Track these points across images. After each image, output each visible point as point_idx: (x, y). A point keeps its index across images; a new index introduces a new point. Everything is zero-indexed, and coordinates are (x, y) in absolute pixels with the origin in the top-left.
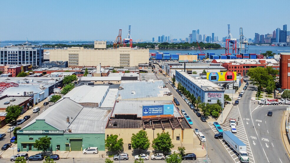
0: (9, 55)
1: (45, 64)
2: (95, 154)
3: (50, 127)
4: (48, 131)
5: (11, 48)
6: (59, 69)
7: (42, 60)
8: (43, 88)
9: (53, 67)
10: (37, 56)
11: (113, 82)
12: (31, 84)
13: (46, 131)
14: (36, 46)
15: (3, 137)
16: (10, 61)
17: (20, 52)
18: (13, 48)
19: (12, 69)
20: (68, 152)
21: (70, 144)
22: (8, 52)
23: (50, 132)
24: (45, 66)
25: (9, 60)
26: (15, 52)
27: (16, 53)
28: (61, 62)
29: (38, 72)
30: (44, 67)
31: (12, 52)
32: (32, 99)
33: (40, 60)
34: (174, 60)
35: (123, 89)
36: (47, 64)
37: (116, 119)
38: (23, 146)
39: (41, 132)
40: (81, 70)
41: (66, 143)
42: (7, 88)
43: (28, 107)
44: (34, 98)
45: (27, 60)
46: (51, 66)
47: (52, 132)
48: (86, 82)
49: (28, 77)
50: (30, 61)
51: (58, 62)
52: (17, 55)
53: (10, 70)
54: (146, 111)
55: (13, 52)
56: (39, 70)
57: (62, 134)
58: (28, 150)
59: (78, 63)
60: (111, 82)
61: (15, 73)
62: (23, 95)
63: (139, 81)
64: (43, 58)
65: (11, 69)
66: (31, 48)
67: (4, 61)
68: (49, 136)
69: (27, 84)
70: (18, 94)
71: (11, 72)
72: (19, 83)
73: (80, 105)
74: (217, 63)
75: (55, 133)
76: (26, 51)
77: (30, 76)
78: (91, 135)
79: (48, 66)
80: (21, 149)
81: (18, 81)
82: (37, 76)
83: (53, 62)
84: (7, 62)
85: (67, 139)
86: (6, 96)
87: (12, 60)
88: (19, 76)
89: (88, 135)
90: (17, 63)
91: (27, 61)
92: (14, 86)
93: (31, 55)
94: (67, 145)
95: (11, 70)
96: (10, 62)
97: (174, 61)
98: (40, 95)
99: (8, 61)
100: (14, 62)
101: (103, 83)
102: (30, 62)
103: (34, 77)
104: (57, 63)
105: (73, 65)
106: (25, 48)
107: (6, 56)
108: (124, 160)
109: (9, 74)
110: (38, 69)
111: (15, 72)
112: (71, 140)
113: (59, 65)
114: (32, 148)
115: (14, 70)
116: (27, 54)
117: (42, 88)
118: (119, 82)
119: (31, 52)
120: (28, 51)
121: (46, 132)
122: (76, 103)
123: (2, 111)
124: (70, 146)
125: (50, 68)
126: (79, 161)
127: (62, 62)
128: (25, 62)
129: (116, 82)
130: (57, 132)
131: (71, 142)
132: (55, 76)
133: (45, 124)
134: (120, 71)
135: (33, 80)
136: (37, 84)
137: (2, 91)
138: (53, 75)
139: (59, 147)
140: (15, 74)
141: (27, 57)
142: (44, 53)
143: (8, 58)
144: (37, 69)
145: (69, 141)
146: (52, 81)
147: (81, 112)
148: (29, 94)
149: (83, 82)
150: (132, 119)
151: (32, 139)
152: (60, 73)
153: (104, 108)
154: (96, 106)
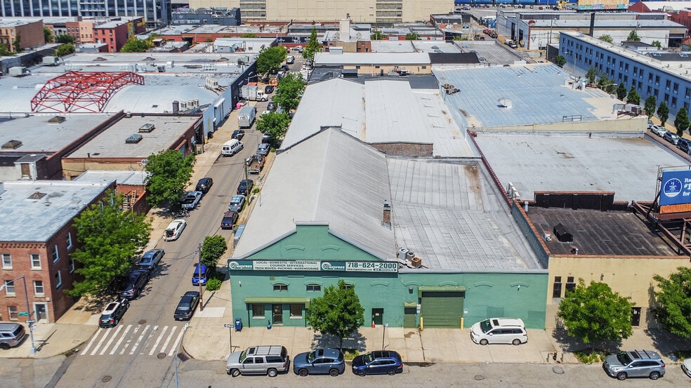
1: (181, 17)
2: (520, 343)
3: (350, 248)
4: (343, 263)
6: (222, 30)
7: (169, 5)
8: (217, 87)
9: (202, 23)
11: (408, 69)
12: (174, 75)
13: (333, 262)
15: (159, 261)
16: (86, 7)
19: (106, 31)
20: (415, 331)
21: (419, 306)
23: (349, 267)
24: (182, 21)
25: (83, 6)
28: (222, 11)
29: (172, 38)
30: (179, 24)
32: (199, 123)
33: (164, 5)
34: (504, 4)
35: (459, 91)
36: (187, 16)
37: (542, 208)
38: (251, 311)
39: (317, 266)
40: (284, 31)
41: (407, 305)
42: (117, 88)
43: (194, 148)
44: (205, 120)
45: (130, 5)
46: (198, 21)
47: (356, 266)
48: (330, 67)
49: (155, 52)
50: (138, 6)
51: (214, 9)
53: (100, 32)
54: (673, 187)
56: (171, 31)
57: (394, 275)
58: (271, 322)
59: (264, 13)
60: (402, 69)
61: (114, 42)
62: (171, 110)
63: (482, 66)
65: (103, 30)
67: (69, 9)
69: (161, 74)
70: (154, 106)
71: (104, 39)
72: (137, 70)
73: (374, 151)
74: (649, 11)
75: (367, 269)
77: (158, 49)
78: (497, 277)
79: (189, 21)
80: (245, 320)
81: (134, 65)
82: (176, 50)
83: (201, 11)
84: (79, 11)
85: (411, 291)
86: (121, 115)
87: (90, 6)
88: (128, 51)
89: (487, 276)
90: (104, 12)
91: (130, 8)
92: (134, 82)
94: (410, 311)
95: (104, 33)
96: (87, 10)
97: (503, 7)
98: (215, 108)
99: (79, 7)
100: (97, 10)
101: (378, 71)
102: (138, 11)
103: (171, 52)
104: (213, 13)
108: (650, 377)
109: (100, 44)
110: (166, 29)
111: (114, 37)
112: (425, 294)
113: (219, 19)
114: (283, 316)
115: (111, 32)
117: (214, 87)
118: (424, 68)
121: (334, 268)
122: (363, 145)
123: (128, 165)
124: (418, 312)
125: (196, 25)
127: (226, 10)
128: (124, 11)
129: (417, 67)
130: (377, 267)
131: (425, 300)
132: (229, 50)
133: (331, 238)
134: (391, 36)
135: (173, 62)
136: (191, 75)
137: (107, 99)
138: (222, 48)
139: (377, 314)
140: (114, 45)
144: (162, 30)
145: (415, 296)
146: (225, 64)
148: (188, 106)
149: (320, 67)
150: (595, 209)
151: (318, 288)
152: (238, 42)
153: (452, 160)
154: (425, 153)
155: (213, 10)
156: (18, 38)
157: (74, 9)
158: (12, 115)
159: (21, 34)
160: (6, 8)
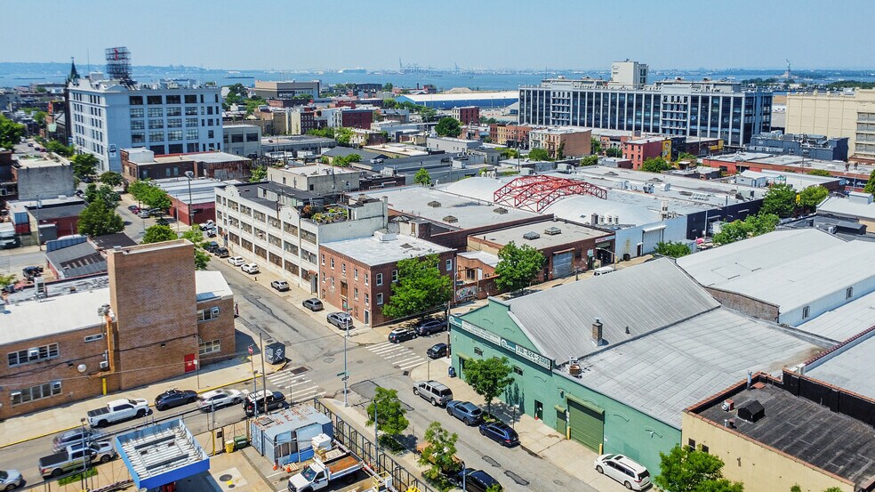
0: (665, 106)
1: (761, 143)
2: (631, 488)
3: (521, 334)
4: (514, 344)
5: (673, 85)
6: (797, 162)
9: (785, 152)
10: (746, 116)
13: (508, 342)
14: (806, 86)
16: (668, 124)
17: (695, 99)
18: (679, 85)
19: (635, 147)
20: (562, 436)
21: (568, 414)
22: (662, 99)
23: (518, 351)
24: (759, 148)
25: (665, 122)
26: (682, 99)
27: (683, 103)
28: (818, 140)
29: (717, 164)
30: (755, 151)
31: (673, 97)
32: (608, 239)
36: (767, 144)
37: (787, 394)
38: (462, 366)
39: (497, 341)
41: (559, 408)
43: (590, 261)
44: (618, 238)
45: (714, 125)
46: (780, 150)
47: (523, 351)
48: (838, 218)
49: (667, 174)
50: (722, 127)
52: (685, 107)
53: (629, 147)
55: (675, 100)
57: (549, 373)
61: (641, 159)
62: (590, 222)
64: (769, 122)
66: (730, 87)
68: (512, 362)
70: (582, 216)
71: (633, 155)
75: (529, 358)
76: (713, 97)
78: (633, 412)
79: (767, 149)
81: (624, 181)
82: (696, 176)
83: (791, 137)
84: (660, 127)
85: (562, 395)
86: (549, 218)
87: (671, 123)
89: (624, 408)
90: (685, 131)
92: (591, 193)
93: (726, 110)
94: (561, 415)
95: (633, 149)
96: (668, 127)
98: (644, 232)
99: (661, 122)
100: (678, 128)
102: (711, 131)
103: (686, 176)
104: (805, 142)
105: (864, 152)
106: (712, 87)
107: (657, 109)
111: (641, 154)
112: (572, 403)
113: (809, 149)
115: (640, 148)
116: (715, 106)
119: (726, 100)
120: (718, 98)
121: (509, 347)
122: (694, 285)
124: (567, 420)
125: (775, 154)
126: (562, 484)
127: (823, 139)
130: (536, 359)
131: (572, 408)
132: (750, 183)
133: (510, 320)
139: (540, 409)
140: (641, 164)
141: (715, 115)
142: (774, 108)
143: (661, 115)
145: (565, 401)
147: (694, 320)
148: (606, 222)
149: (825, 216)
150: (865, 422)
151: (481, 353)
152: (773, 176)
153: (802, 334)
154: (768, 315)
155: (805, 138)
156: (563, 145)
157: (656, 124)
158: (481, 202)
159: (566, 142)
160: (595, 119)
